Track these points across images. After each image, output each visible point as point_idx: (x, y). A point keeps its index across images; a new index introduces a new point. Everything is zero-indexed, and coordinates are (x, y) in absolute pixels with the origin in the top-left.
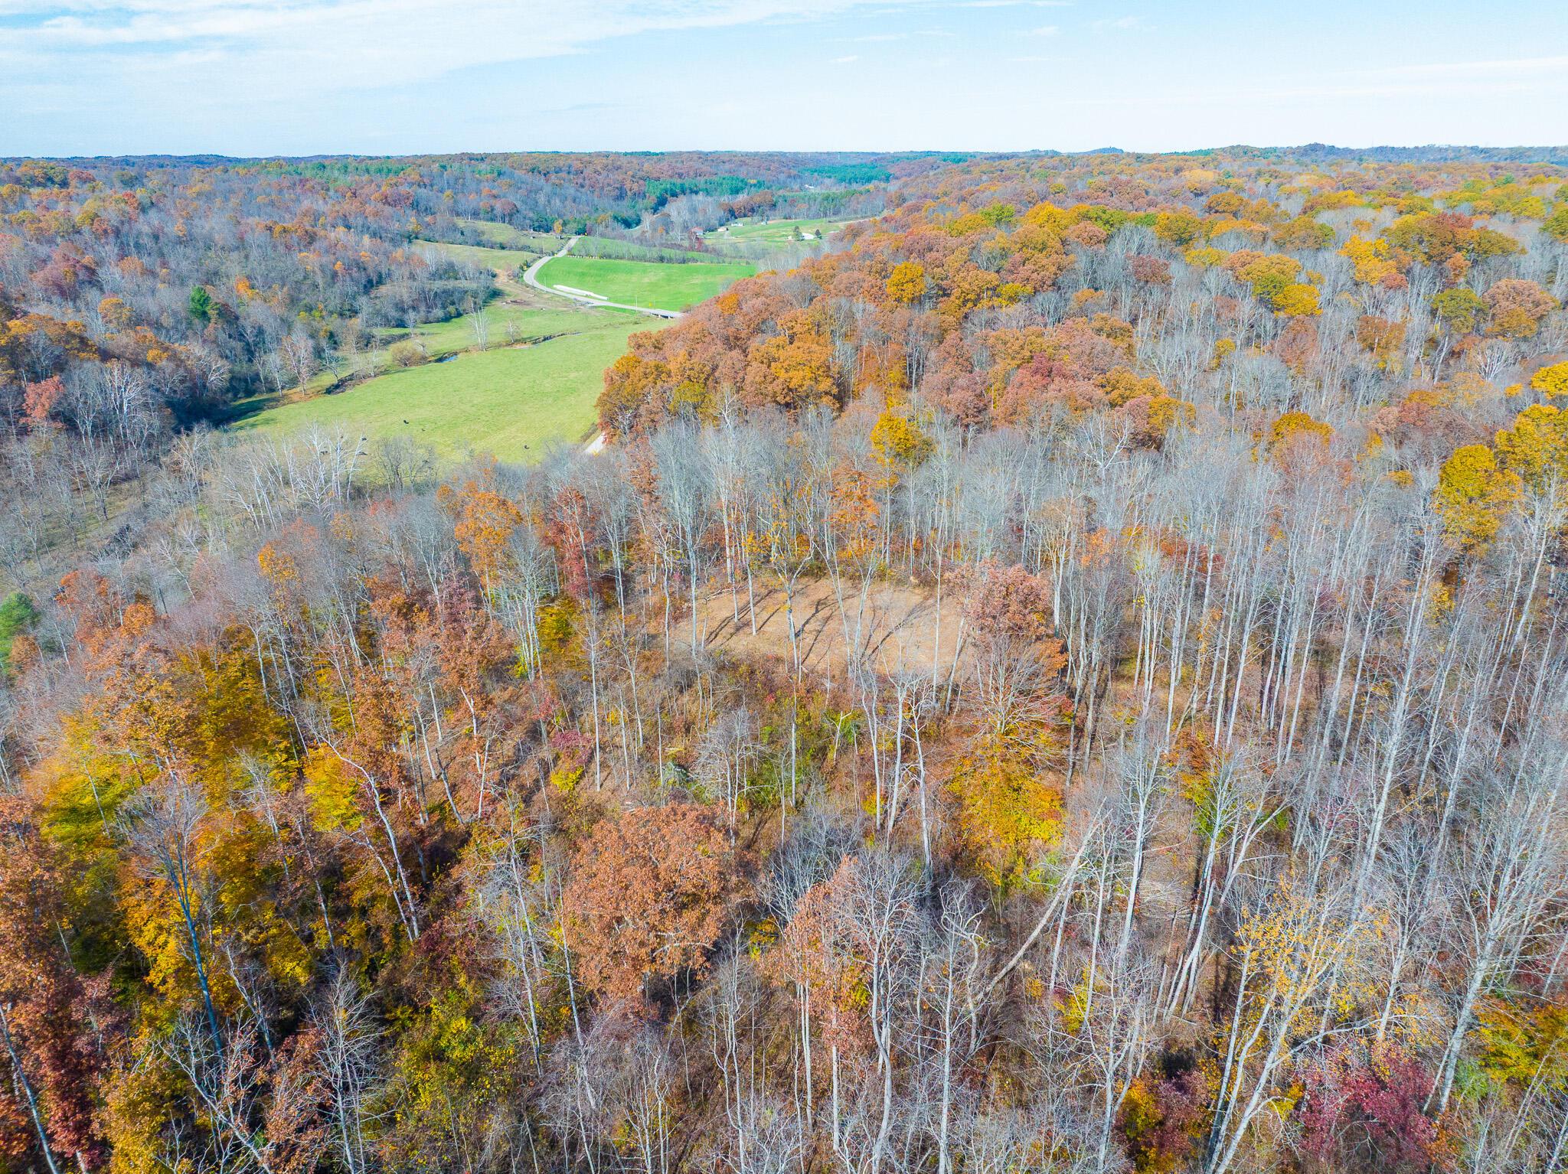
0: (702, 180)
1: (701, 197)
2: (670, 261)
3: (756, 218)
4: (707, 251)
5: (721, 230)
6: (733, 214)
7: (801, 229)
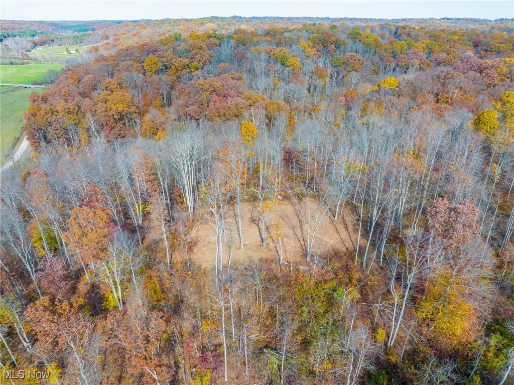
0: (16, 31)
1: (18, 38)
2: (16, 64)
3: (47, 46)
4: (31, 59)
5: (33, 51)
6: (35, 45)
7: (69, 49)
